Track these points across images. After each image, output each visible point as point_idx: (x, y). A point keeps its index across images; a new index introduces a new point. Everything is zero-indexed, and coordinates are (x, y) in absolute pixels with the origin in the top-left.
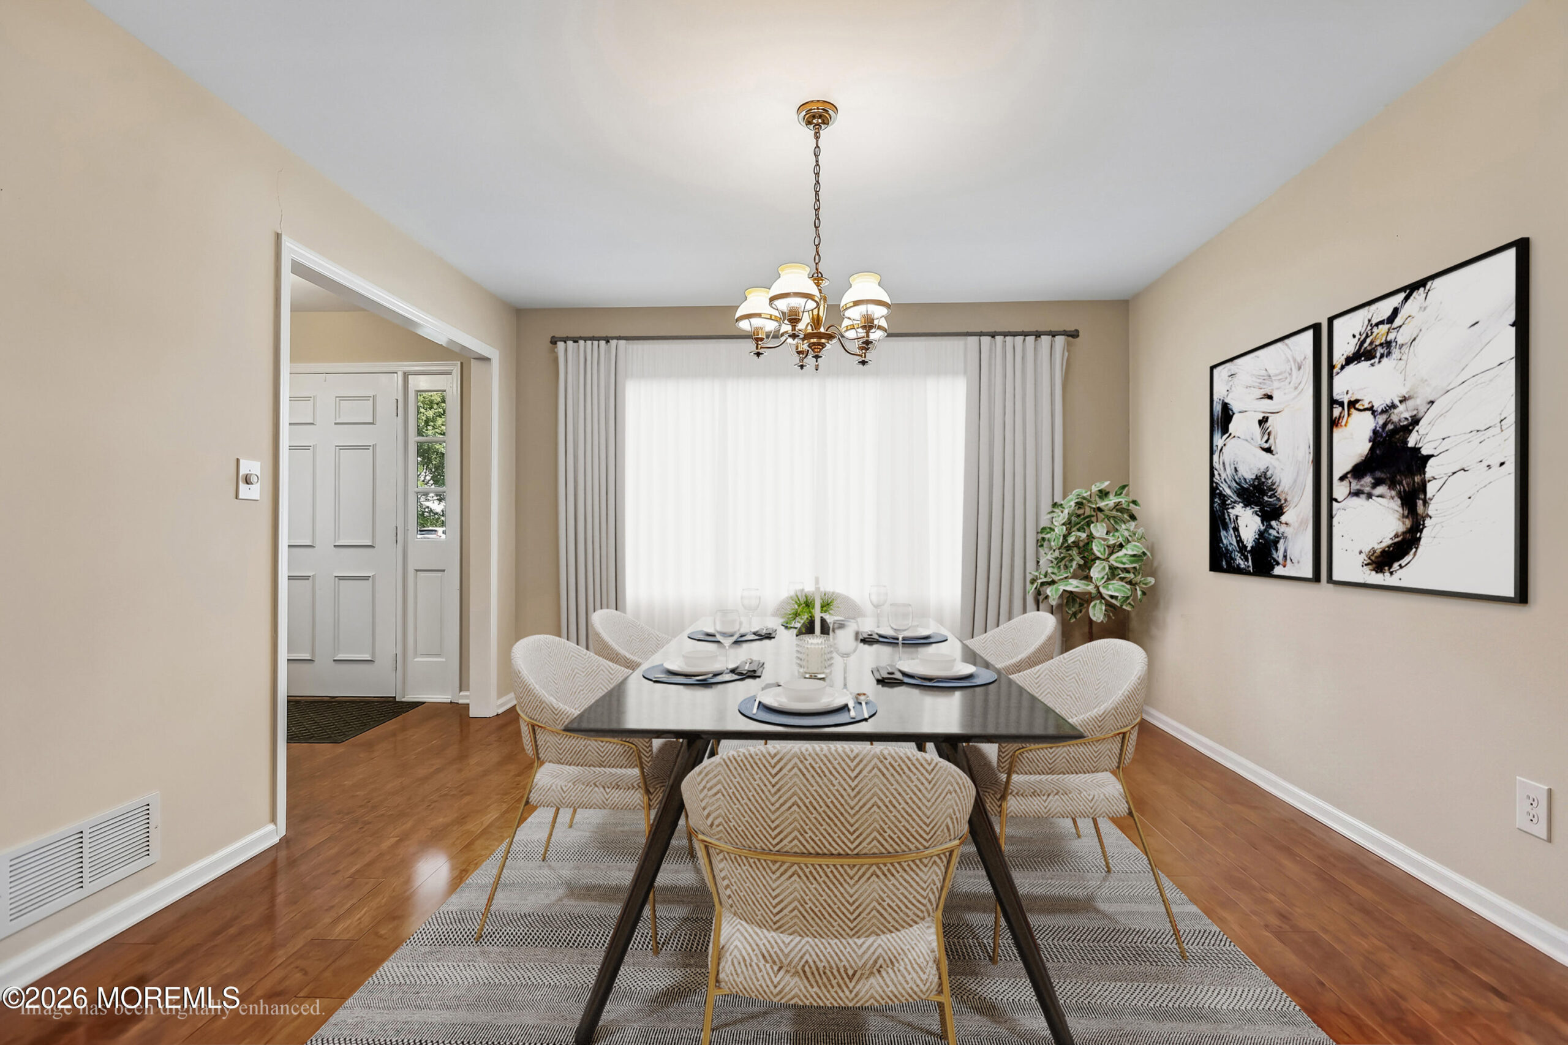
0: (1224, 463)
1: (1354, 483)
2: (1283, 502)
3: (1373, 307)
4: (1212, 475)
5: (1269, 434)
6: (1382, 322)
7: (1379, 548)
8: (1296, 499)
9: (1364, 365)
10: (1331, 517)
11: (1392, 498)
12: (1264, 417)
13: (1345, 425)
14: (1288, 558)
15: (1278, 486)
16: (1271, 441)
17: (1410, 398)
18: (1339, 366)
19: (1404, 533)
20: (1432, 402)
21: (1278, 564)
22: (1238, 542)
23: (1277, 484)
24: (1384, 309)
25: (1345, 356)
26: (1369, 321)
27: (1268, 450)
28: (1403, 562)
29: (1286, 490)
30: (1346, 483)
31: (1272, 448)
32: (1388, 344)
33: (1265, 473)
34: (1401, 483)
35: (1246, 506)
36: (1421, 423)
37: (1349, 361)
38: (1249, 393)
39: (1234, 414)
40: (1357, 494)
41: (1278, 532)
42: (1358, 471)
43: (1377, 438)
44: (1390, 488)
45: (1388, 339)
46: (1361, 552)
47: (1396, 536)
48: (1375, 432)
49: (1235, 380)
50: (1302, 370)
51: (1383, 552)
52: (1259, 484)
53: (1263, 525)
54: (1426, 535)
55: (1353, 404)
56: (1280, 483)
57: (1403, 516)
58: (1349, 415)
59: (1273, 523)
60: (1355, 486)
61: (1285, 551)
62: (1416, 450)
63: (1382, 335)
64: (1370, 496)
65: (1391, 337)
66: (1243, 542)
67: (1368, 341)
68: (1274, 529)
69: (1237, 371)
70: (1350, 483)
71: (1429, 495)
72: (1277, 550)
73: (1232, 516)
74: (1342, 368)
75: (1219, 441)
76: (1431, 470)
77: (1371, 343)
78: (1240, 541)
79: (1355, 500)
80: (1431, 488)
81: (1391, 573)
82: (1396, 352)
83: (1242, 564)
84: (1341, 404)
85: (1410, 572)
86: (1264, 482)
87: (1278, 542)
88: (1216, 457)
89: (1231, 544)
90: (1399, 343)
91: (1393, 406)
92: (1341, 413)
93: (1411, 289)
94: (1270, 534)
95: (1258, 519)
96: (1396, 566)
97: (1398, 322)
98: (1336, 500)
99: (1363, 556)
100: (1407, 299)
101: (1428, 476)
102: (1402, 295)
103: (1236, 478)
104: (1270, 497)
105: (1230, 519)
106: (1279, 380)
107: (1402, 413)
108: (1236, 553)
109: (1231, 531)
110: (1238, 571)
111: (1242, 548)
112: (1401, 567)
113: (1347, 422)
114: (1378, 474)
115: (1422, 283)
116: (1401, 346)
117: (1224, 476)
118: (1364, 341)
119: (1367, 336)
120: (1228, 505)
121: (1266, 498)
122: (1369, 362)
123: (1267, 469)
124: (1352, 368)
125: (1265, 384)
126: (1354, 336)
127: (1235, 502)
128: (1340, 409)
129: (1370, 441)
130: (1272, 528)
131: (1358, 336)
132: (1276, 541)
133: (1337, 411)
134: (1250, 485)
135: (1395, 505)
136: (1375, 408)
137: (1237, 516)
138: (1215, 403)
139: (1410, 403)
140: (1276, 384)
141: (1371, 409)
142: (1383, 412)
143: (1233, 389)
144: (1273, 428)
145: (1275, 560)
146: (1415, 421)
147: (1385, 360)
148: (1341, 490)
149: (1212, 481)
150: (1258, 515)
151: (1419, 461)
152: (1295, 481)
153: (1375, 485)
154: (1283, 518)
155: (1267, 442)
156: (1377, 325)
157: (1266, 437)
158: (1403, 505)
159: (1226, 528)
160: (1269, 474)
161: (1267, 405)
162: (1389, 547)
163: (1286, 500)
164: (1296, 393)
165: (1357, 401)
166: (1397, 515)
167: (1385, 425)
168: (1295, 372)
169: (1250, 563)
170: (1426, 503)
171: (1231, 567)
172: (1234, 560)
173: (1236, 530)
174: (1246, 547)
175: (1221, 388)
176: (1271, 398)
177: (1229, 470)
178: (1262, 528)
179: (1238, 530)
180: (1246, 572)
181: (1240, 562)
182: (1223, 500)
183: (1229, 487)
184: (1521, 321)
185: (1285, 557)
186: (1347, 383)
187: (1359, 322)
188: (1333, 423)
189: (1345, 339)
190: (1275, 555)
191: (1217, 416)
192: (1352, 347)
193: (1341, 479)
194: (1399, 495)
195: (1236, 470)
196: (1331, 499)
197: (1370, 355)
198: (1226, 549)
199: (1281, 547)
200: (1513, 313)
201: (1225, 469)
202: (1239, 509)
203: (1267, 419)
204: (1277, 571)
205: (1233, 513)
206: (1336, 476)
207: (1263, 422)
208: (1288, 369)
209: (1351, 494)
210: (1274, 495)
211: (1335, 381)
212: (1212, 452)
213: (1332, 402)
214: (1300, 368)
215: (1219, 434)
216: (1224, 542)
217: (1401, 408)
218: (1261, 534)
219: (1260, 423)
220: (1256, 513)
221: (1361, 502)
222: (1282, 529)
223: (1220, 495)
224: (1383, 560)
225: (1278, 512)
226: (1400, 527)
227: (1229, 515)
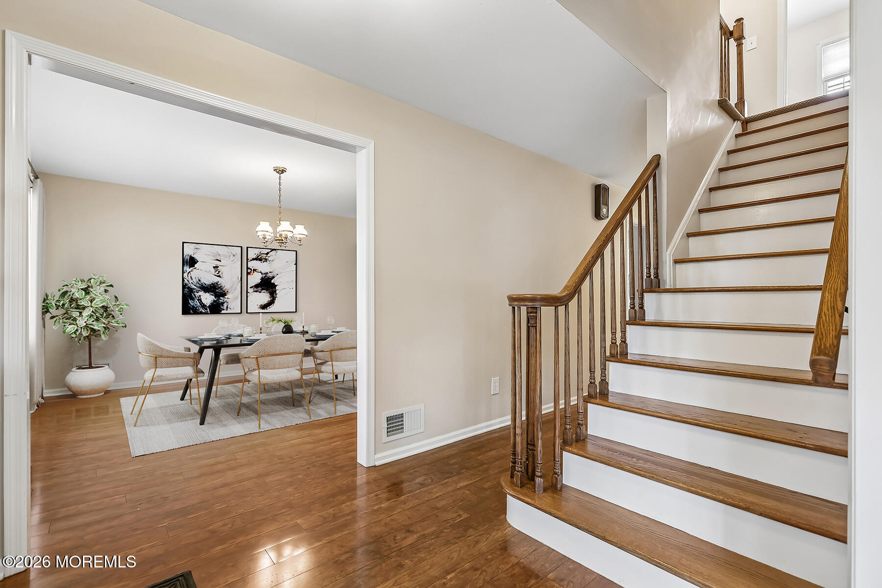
0: (191, 277)
1: (255, 289)
3: (261, 250)
4: (183, 280)
5: (219, 272)
7: (263, 304)
8: (232, 292)
9: (258, 262)
10: (247, 297)
11: (267, 293)
13: (252, 275)
14: (229, 308)
16: (220, 273)
17: (272, 272)
20: (278, 275)
21: (224, 310)
22: (200, 304)
24: (266, 251)
26: (260, 252)
27: (219, 276)
28: (270, 307)
29: (227, 289)
30: (252, 288)
31: (221, 276)
32: (266, 259)
33: (217, 283)
34: (270, 290)
35: (205, 292)
36: (275, 278)
37: (253, 259)
38: (208, 257)
39: (197, 262)
40: (256, 291)
42: (256, 286)
43: (262, 279)
44: (267, 291)
46: (257, 305)
47: (268, 301)
49: (199, 251)
50: (234, 257)
52: (213, 286)
54: (276, 301)
55: (255, 270)
56: (224, 286)
57: (270, 297)
58: (253, 273)
59: (221, 298)
61: (227, 306)
62: (274, 284)
63: (264, 257)
64: (260, 292)
66: (204, 304)
68: (222, 300)
69: (199, 248)
72: (223, 306)
74: (251, 260)
75: (187, 269)
76: (277, 288)
77: (261, 257)
78: (202, 303)
79: (255, 293)
80: (277, 292)
81: (266, 310)
82: (268, 262)
83: (203, 311)
84: (251, 269)
85: (271, 309)
86: (216, 286)
88: (185, 275)
89: (196, 305)
91: (267, 273)
92: (251, 272)
93: (273, 250)
94: (220, 301)
95: (213, 297)
96: (268, 308)
97: (268, 255)
98: (249, 293)
99: (258, 307)
102: (270, 250)
103: (199, 283)
104: (219, 290)
105: (196, 297)
106: (224, 257)
107: (270, 275)
108: (200, 308)
109: (197, 301)
110: (201, 313)
111: (203, 306)
114: (263, 288)
115: (276, 250)
116: (270, 261)
117: (191, 281)
118: (259, 256)
120: (194, 292)
121: (217, 291)
122: (260, 262)
123: (218, 282)
124: (255, 261)
125: (216, 256)
127: (199, 291)
129: (260, 280)
131: (256, 255)
132: (223, 304)
133: (249, 271)
134: (208, 286)
135: (268, 295)
137: (200, 296)
138: (184, 255)
139: (272, 274)
140: (222, 258)
141: (261, 272)
142: (264, 274)
143: (197, 253)
144: (221, 270)
145: (222, 309)
146: (273, 277)
147: (265, 262)
148: (250, 290)
149: (183, 283)
151: (274, 286)
152: (232, 287)
153: (262, 290)
154: (226, 297)
155: (218, 274)
156: (263, 254)
157: (217, 272)
158: (270, 295)
159: (193, 299)
161: (218, 263)
162: (266, 304)
163: (227, 292)
164: (232, 263)
166: (268, 297)
167: (265, 277)
168: (232, 256)
169: (208, 310)
170: (276, 294)
171: (196, 312)
172: (198, 310)
173: (200, 300)
174: (206, 306)
175: (189, 251)
176: (220, 261)
177: (194, 280)
178: (215, 299)
179: (201, 300)
180: (206, 313)
181: (202, 310)
182: (191, 290)
183: (195, 285)
184: (296, 264)
185: (227, 308)
186: (253, 264)
187: (257, 251)
188: (248, 273)
189: (252, 254)
190: (222, 307)
191: (187, 260)
192: (254, 257)
193: (251, 287)
194: (269, 292)
195: (199, 280)
196: (247, 292)
197: (260, 260)
198: (193, 306)
199: (225, 305)
200: (295, 263)
201: (192, 279)
202: (201, 293)
203: (218, 267)
204: (222, 312)
205: (197, 295)
206: (249, 287)
207: (216, 267)
208: (229, 255)
209: (254, 291)
210: (222, 290)
211: (249, 263)
212: (183, 273)
213: (248, 268)
214: (234, 256)
215: (188, 267)
216: (192, 304)
217: (270, 274)
218: (214, 301)
219: (214, 267)
220: (212, 295)
221: (258, 293)
222: (225, 300)
223: (189, 288)
224: (264, 307)
225: (224, 294)
226: (270, 300)
227: (195, 295)
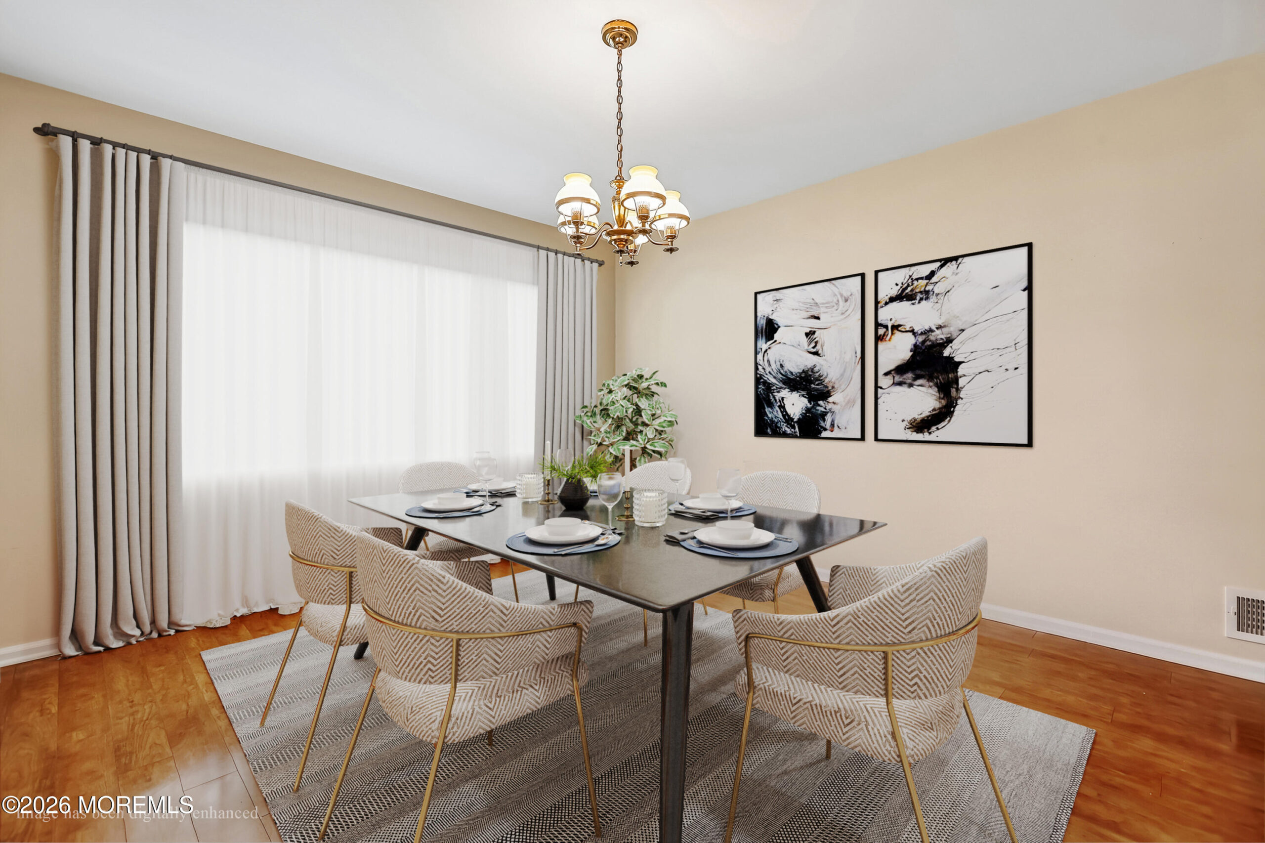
0: (768, 361)
1: (897, 377)
2: (830, 388)
3: (913, 268)
4: (757, 369)
5: (816, 343)
6: (922, 278)
7: (919, 418)
8: (843, 387)
9: (906, 304)
10: (876, 398)
11: (931, 387)
12: (810, 331)
13: (889, 340)
14: (836, 425)
15: (826, 378)
16: (819, 347)
17: (945, 326)
18: (884, 302)
19: (940, 408)
20: (963, 330)
21: (825, 429)
22: (784, 416)
23: (824, 377)
24: (925, 270)
25: (889, 296)
26: (910, 276)
27: (816, 354)
28: (940, 426)
29: (833, 380)
30: (890, 377)
31: (819, 352)
32: (927, 293)
33: (812, 370)
34: (937, 378)
35: (792, 391)
36: (954, 342)
37: (892, 300)
38: (796, 314)
39: (779, 327)
40: (900, 384)
41: (826, 409)
42: (900, 370)
43: (916, 349)
44: (928, 380)
45: (927, 289)
46: (903, 421)
47: (934, 410)
48: (915, 345)
49: (781, 304)
50: (848, 303)
51: (923, 420)
52: (806, 376)
53: (811, 404)
54: (958, 410)
55: (896, 327)
56: (827, 375)
57: (940, 398)
58: (892, 334)
59: (821, 403)
60: (898, 379)
61: (833, 421)
62: (950, 359)
63: (922, 286)
64: (911, 385)
65: (929, 288)
66: (789, 416)
67: (909, 289)
68: (822, 406)
69: (782, 297)
70: (894, 377)
71: (961, 385)
72: (824, 420)
73: (777, 398)
74: (886, 304)
75: (763, 345)
76: (961, 370)
77: (912, 290)
78: (785, 414)
79: (898, 389)
80: (962, 382)
81: (930, 433)
82: (933, 299)
83: (788, 431)
84: (886, 327)
85: (945, 431)
86: (811, 375)
87: (826, 415)
88: (760, 357)
89: (776, 417)
90: (935, 292)
91: (931, 331)
92: (885, 332)
93: (945, 261)
94: (818, 410)
95: (806, 401)
96: (934, 428)
97: (934, 279)
98: (881, 388)
99: (906, 423)
100: (942, 266)
101: (959, 374)
102: (938, 264)
103: (782, 371)
104: (818, 385)
105: (776, 400)
106: (827, 307)
107: (939, 335)
108: (782, 423)
109: (777, 408)
110: (785, 435)
111: (788, 419)
112: (938, 429)
113: (890, 338)
114: (918, 372)
115: (956, 258)
116: (937, 295)
117: (768, 369)
118: (906, 288)
119: (908, 286)
120: (774, 390)
121: (813, 386)
122: (910, 302)
123: (815, 366)
124: (895, 305)
125: (812, 308)
126: (897, 285)
127: (781, 388)
128: (884, 330)
129: (911, 351)
130: (819, 405)
131: (900, 285)
132: (823, 415)
133: (882, 331)
134: (797, 377)
135: (934, 391)
136: (915, 331)
137: (783, 399)
138: (758, 319)
139: (944, 330)
140: (823, 310)
141: (912, 331)
142: (922, 334)
143: (778, 309)
144: (820, 338)
145: (822, 427)
146: (949, 341)
147: (924, 302)
148: (884, 382)
149: (756, 373)
150: (805, 397)
151: (953, 365)
152: (842, 375)
153: (915, 379)
154: (830, 399)
155: (814, 348)
156: (917, 279)
157: (813, 345)
158: (939, 391)
159: (771, 405)
160: (816, 369)
161: (814, 323)
162: (928, 417)
163: (833, 387)
164: (843, 317)
165: (900, 326)
166: (935, 397)
167: (924, 342)
168: (841, 303)
169: (797, 429)
170: (958, 390)
171: (777, 433)
172: (780, 428)
173: (782, 407)
174: (792, 419)
175: (765, 308)
176: (818, 318)
177: (774, 366)
178: (809, 406)
179: (784, 407)
180: (793, 436)
181: (787, 429)
182: (768, 386)
183: (775, 377)
184: (1029, 288)
185: (832, 425)
186: (890, 314)
187: (901, 276)
188: (878, 339)
189: (889, 285)
190: (822, 424)
191: (762, 327)
192: (895, 291)
193: (886, 374)
194: (936, 385)
195: (782, 366)
196: (877, 387)
197: (911, 297)
198: (772, 420)
199: (829, 418)
200: (1025, 284)
201: (770, 365)
202: (785, 393)
203: (814, 332)
204: (824, 434)
205: (778, 396)
206: (881, 372)
207: (810, 334)
208: (835, 300)
209: (894, 384)
210: (821, 384)
211: (880, 311)
212: (756, 353)
213: (878, 325)
214: (846, 301)
215: (764, 340)
216: (770, 416)
217: (938, 332)
218: (808, 410)
219: (807, 335)
220: (803, 396)
221: (903, 389)
222: (829, 406)
223: (765, 383)
224: (923, 425)
225: (825, 395)
226: (937, 405)
227: (774, 397)
